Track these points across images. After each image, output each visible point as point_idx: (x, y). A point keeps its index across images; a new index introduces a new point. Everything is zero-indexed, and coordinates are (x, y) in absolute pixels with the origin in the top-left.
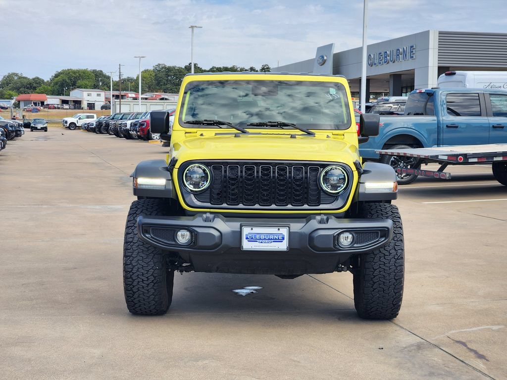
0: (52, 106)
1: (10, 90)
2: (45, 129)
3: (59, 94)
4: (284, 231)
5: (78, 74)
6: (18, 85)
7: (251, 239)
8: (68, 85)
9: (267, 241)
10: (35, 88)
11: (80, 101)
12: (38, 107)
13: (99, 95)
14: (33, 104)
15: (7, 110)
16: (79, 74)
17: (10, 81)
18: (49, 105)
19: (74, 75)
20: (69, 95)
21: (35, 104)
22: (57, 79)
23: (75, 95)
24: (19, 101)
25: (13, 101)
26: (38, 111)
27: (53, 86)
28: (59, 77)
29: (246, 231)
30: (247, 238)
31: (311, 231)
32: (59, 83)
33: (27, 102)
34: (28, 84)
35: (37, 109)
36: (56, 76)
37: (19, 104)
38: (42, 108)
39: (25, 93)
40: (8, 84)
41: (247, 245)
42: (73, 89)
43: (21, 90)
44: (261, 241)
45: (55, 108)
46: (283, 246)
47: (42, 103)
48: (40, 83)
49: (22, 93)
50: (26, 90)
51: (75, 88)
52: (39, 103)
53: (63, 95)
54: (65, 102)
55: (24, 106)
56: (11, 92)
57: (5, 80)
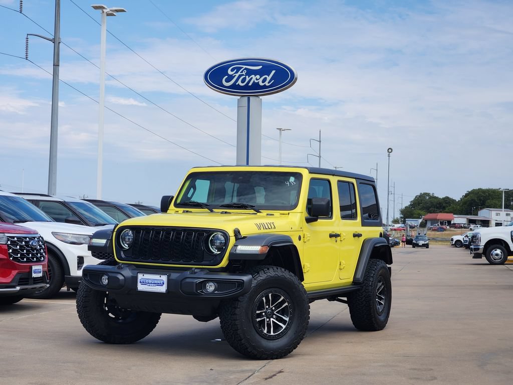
0: (459, 225)
1: (420, 209)
2: (426, 246)
3: (467, 214)
4: (164, 278)
5: (487, 194)
6: (428, 205)
7: (143, 283)
8: (477, 205)
9: (152, 285)
10: (444, 208)
11: (489, 221)
12: (444, 227)
13: (507, 215)
14: (439, 224)
15: (414, 229)
16: (489, 194)
17: (421, 201)
18: (455, 224)
19: (483, 195)
20: (477, 215)
21: (442, 223)
22: (466, 198)
23: (483, 214)
24: (426, 221)
25: (420, 221)
26: (445, 230)
27: (462, 206)
28: (468, 197)
29: (140, 276)
30: (140, 282)
31: (183, 278)
32: (468, 203)
33: (434, 221)
34: (438, 204)
35: (443, 228)
36: (466, 195)
37: (426, 223)
38: (448, 227)
39: (434, 212)
40: (419, 204)
41: (141, 287)
42: (481, 209)
43: (430, 209)
44: (149, 284)
45: (461, 227)
46: (163, 289)
47: (449, 222)
48: (449, 202)
49: (431, 213)
50: (436, 209)
51: (484, 208)
52: (445, 222)
53: (471, 214)
54: (471, 222)
55: (431, 225)
56: (420, 211)
57: (417, 200)
